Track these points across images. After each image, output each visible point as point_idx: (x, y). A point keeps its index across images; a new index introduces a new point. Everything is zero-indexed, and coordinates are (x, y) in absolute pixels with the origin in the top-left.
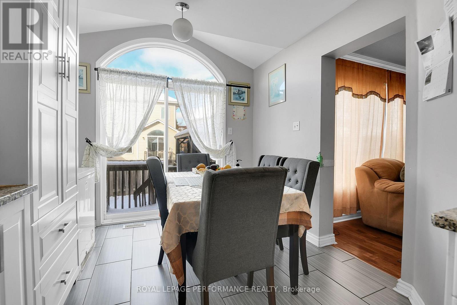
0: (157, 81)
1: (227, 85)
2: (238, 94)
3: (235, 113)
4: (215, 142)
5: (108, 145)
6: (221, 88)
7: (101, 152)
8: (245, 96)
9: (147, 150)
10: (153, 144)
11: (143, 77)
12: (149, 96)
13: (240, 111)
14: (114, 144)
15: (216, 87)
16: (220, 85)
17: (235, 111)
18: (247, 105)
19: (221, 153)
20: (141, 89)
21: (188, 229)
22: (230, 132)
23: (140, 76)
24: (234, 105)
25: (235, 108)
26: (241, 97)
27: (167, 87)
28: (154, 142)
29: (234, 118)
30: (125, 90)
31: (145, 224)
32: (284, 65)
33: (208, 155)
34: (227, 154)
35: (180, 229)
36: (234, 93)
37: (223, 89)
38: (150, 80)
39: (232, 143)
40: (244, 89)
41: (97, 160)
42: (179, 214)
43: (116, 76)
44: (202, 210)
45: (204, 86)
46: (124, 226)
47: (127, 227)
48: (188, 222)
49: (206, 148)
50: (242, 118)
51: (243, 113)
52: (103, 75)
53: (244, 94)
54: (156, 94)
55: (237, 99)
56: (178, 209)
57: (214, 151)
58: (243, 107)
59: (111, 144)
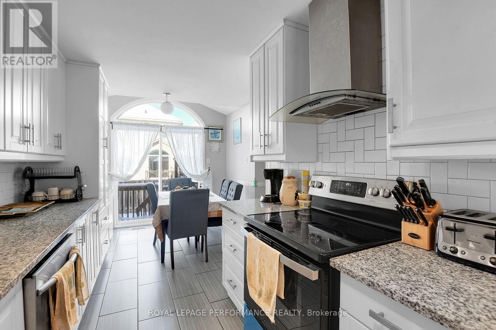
0: (154, 128)
1: (205, 128)
2: (215, 133)
3: (212, 148)
4: (196, 169)
5: (120, 174)
6: (200, 131)
7: (115, 178)
8: (220, 135)
9: (148, 170)
10: (154, 162)
11: (143, 126)
12: (148, 139)
13: (216, 146)
14: (124, 172)
15: (197, 130)
16: (199, 128)
17: (212, 146)
18: (221, 141)
19: (200, 177)
20: (142, 133)
21: (165, 218)
22: (208, 162)
23: (141, 126)
24: (211, 142)
25: (212, 144)
26: (216, 136)
27: (161, 131)
28: (154, 161)
29: (211, 152)
30: (131, 136)
31: (145, 227)
32: (240, 119)
33: (191, 178)
34: (205, 177)
35: (161, 218)
36: (211, 134)
37: (202, 131)
38: (148, 128)
39: (209, 169)
40: (218, 131)
41: (112, 183)
42: (161, 211)
43: (125, 126)
44: (170, 207)
45: (188, 130)
46: (131, 228)
47: (133, 229)
48: (165, 214)
49: (190, 174)
50: (218, 151)
51: (218, 147)
52: (115, 126)
53: (219, 134)
54: (153, 137)
55: (213, 137)
56: (160, 208)
57: (196, 176)
58: (218, 143)
59: (122, 173)
